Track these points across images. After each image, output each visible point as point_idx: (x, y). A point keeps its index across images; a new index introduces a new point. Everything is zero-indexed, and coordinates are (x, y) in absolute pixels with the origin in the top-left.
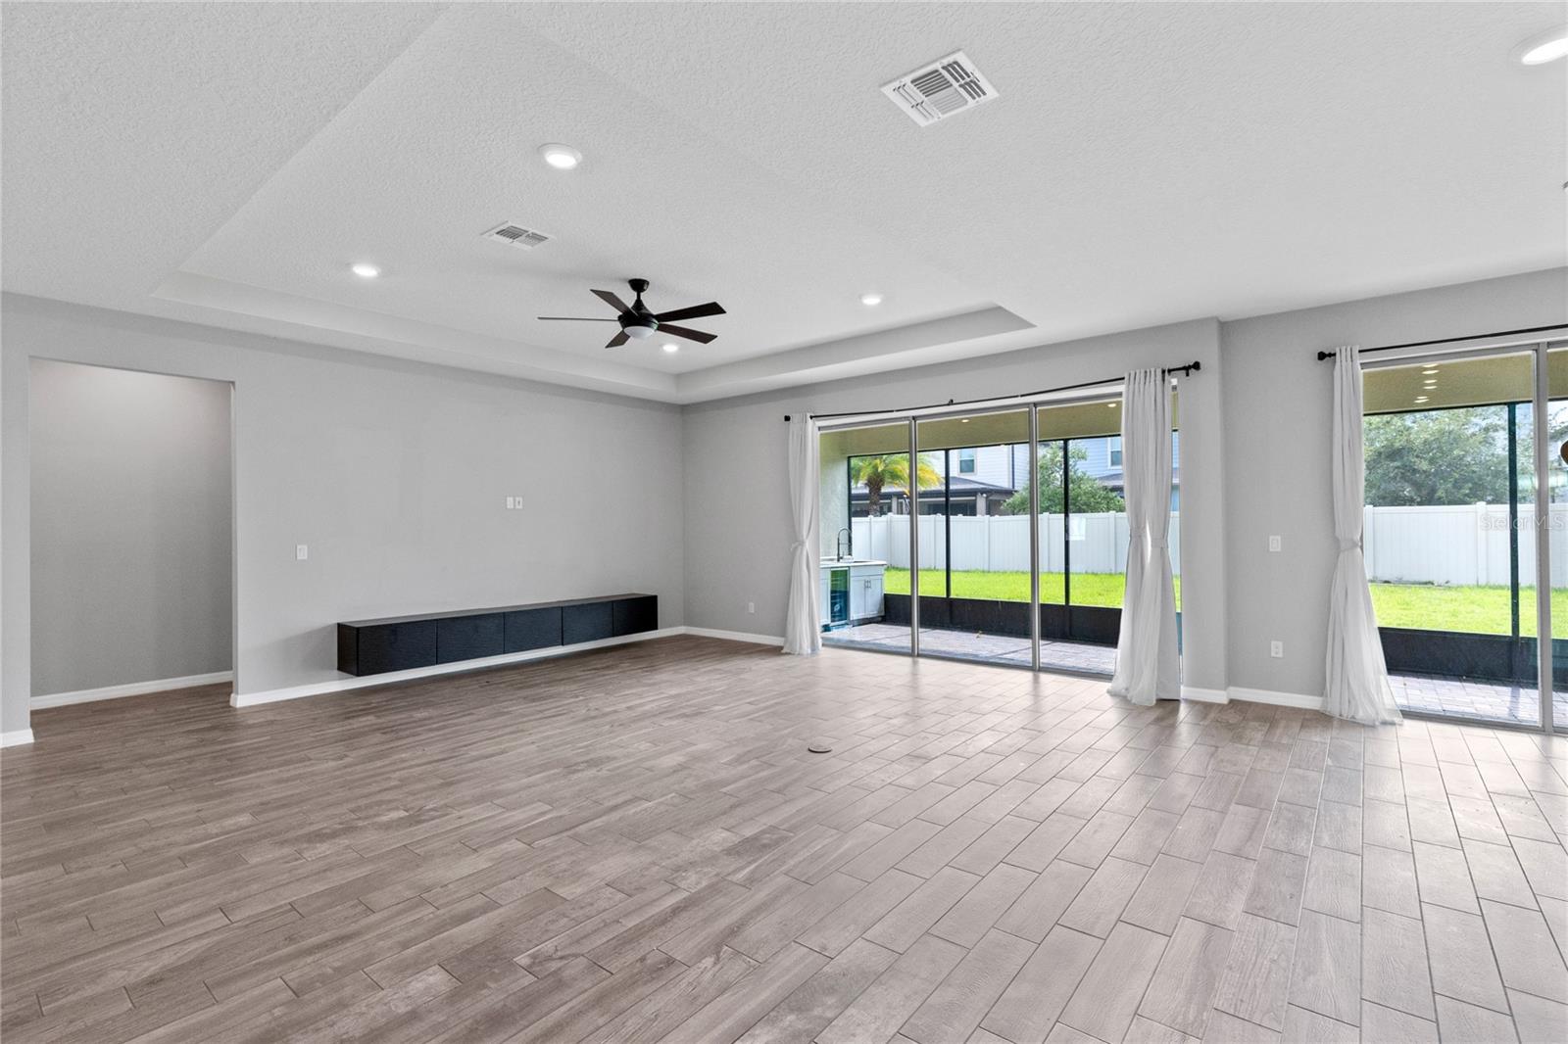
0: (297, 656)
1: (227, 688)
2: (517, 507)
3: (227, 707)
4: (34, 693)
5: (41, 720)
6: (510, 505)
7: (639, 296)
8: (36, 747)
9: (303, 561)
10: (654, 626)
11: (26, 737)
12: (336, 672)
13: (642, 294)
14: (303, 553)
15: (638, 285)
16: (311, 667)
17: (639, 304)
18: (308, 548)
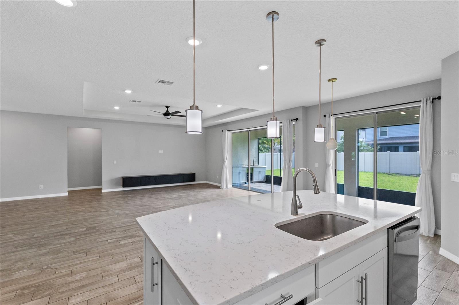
0: (114, 183)
1: (101, 189)
2: (162, 152)
3: (101, 192)
4: (68, 188)
5: (69, 192)
6: (160, 152)
7: (167, 109)
8: (68, 196)
9: (115, 164)
10: (195, 181)
11: (67, 194)
12: (122, 187)
13: (168, 109)
14: (115, 162)
15: (167, 107)
16: (116, 185)
17: (167, 111)
18: (116, 161)
